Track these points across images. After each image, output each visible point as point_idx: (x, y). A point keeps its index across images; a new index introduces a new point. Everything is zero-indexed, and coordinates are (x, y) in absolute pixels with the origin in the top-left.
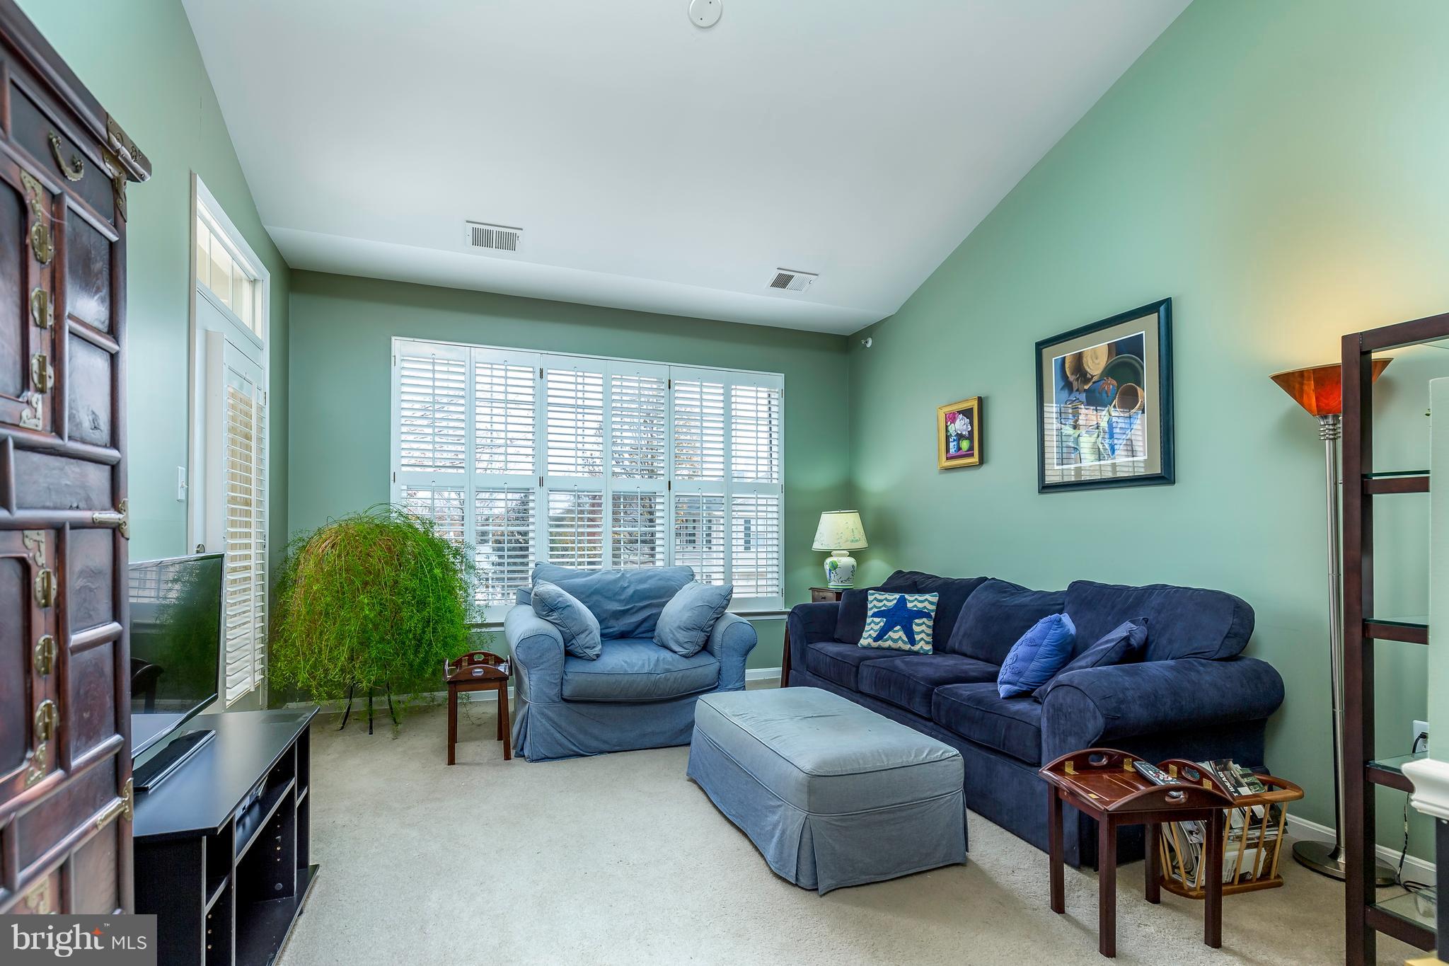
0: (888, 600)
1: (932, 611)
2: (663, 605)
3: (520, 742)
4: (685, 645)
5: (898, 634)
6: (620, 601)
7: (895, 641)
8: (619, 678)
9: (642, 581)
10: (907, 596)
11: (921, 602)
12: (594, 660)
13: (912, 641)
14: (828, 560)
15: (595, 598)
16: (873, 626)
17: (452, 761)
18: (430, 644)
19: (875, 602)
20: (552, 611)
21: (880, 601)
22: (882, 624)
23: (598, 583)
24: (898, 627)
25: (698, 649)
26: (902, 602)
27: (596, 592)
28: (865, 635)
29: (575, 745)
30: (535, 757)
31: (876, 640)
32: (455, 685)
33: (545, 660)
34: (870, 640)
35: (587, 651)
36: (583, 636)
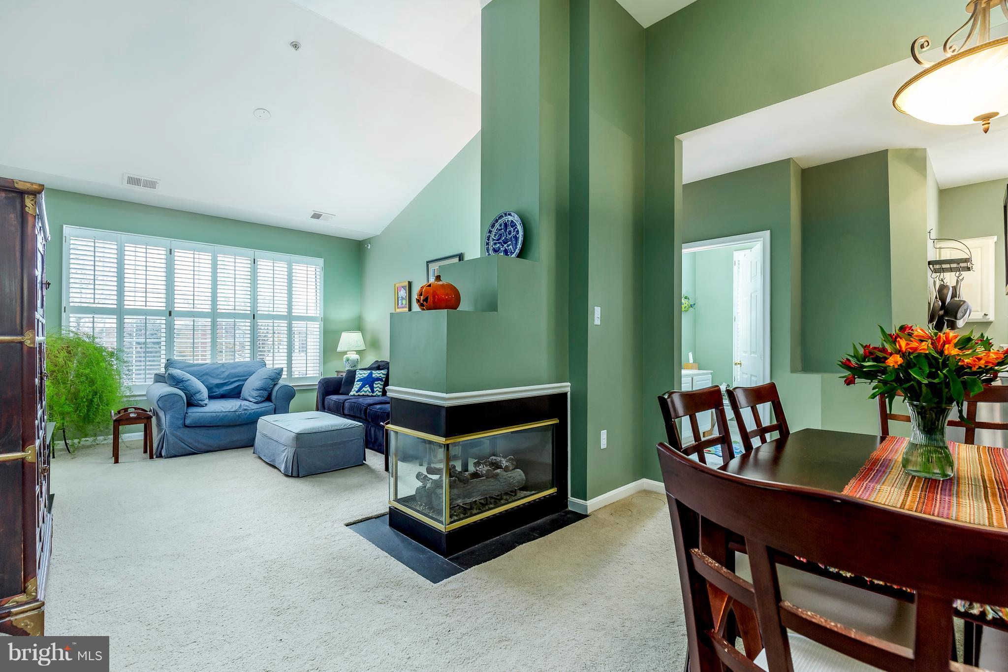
0: (364, 374)
1: (384, 378)
2: (246, 380)
3: (159, 449)
4: (256, 398)
5: (367, 388)
6: (220, 378)
7: (365, 392)
8: (218, 414)
9: (234, 368)
10: (373, 372)
11: (379, 374)
12: (204, 406)
13: (373, 391)
14: (345, 356)
15: (205, 377)
16: (357, 385)
17: (117, 461)
18: (98, 405)
19: (359, 375)
20: (179, 382)
21: (361, 375)
22: (360, 385)
23: (207, 369)
24: (367, 386)
25: (263, 399)
26: (371, 374)
27: (206, 374)
28: (353, 390)
29: (192, 449)
30: (169, 456)
31: (357, 392)
32: (118, 422)
33: (175, 406)
34: (355, 393)
35: (200, 402)
36: (197, 395)
